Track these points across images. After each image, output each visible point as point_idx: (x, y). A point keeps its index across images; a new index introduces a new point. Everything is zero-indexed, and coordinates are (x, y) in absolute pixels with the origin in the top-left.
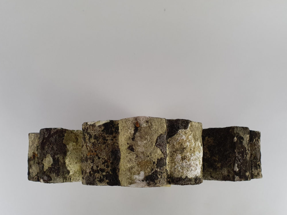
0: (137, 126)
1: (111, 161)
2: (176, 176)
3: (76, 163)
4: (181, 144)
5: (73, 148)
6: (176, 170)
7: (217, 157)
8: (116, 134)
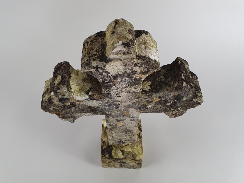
0: (117, 22)
1: (100, 50)
2: (142, 56)
3: (76, 85)
4: (144, 41)
5: (75, 77)
6: (142, 52)
7: (170, 79)
8: (104, 37)
